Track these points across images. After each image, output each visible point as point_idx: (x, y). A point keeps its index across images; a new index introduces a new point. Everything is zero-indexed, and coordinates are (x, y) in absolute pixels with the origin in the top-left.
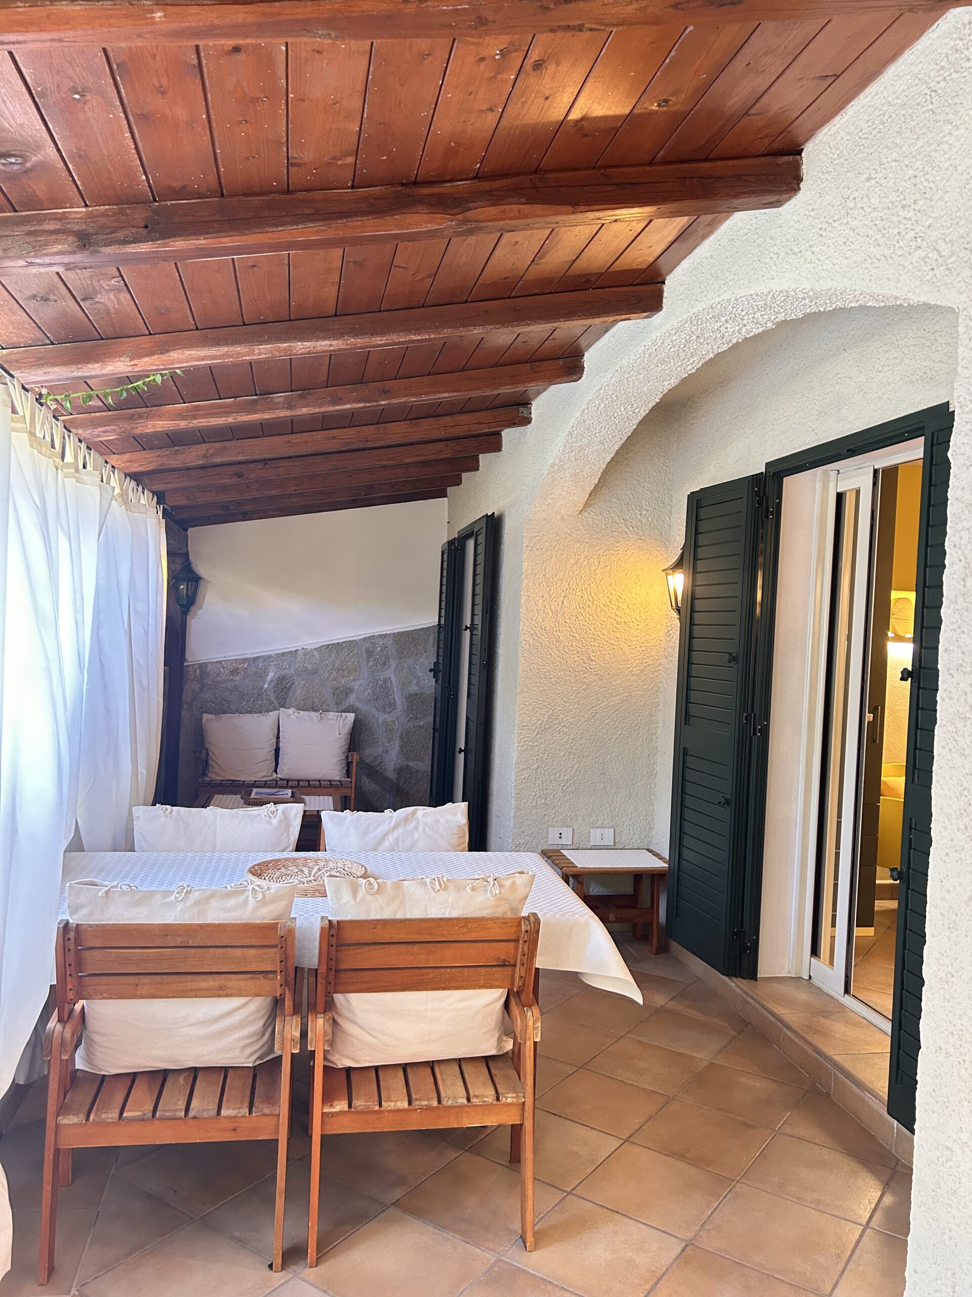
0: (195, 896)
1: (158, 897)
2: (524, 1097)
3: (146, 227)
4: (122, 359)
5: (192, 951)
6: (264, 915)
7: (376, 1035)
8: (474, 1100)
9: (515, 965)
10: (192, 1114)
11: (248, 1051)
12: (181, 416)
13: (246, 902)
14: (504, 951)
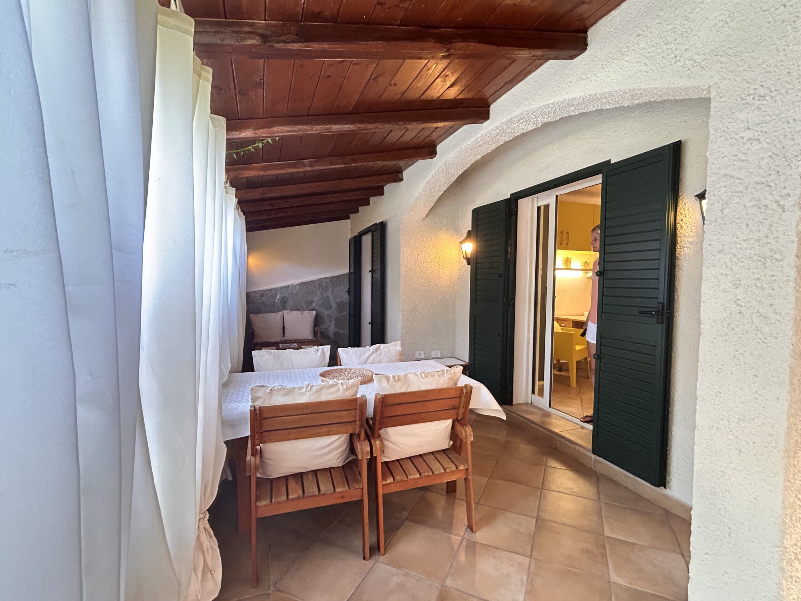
0: (315, 388)
1: (296, 390)
2: (468, 466)
3: (297, 35)
4: (249, 130)
5: (316, 415)
6: (348, 395)
7: (399, 445)
8: (448, 470)
9: (459, 408)
10: (322, 493)
11: (339, 460)
12: (262, 169)
13: (338, 390)
14: (455, 402)
